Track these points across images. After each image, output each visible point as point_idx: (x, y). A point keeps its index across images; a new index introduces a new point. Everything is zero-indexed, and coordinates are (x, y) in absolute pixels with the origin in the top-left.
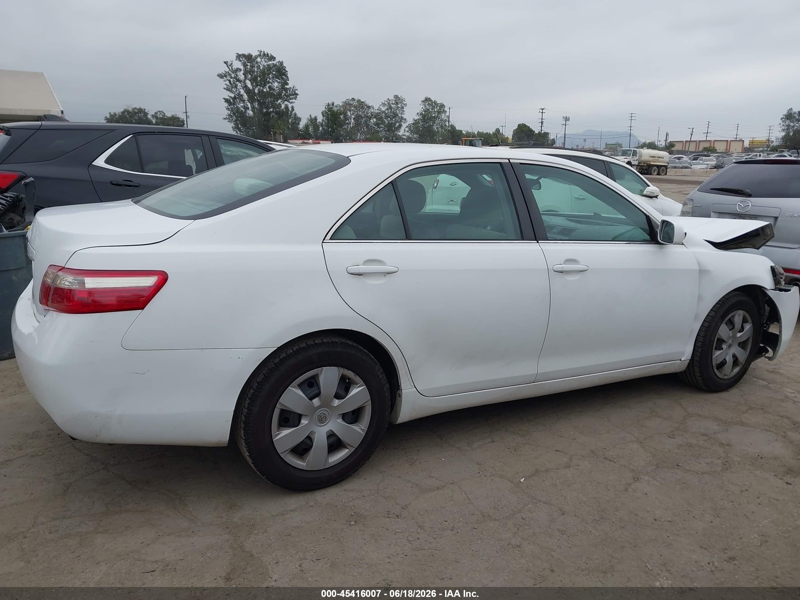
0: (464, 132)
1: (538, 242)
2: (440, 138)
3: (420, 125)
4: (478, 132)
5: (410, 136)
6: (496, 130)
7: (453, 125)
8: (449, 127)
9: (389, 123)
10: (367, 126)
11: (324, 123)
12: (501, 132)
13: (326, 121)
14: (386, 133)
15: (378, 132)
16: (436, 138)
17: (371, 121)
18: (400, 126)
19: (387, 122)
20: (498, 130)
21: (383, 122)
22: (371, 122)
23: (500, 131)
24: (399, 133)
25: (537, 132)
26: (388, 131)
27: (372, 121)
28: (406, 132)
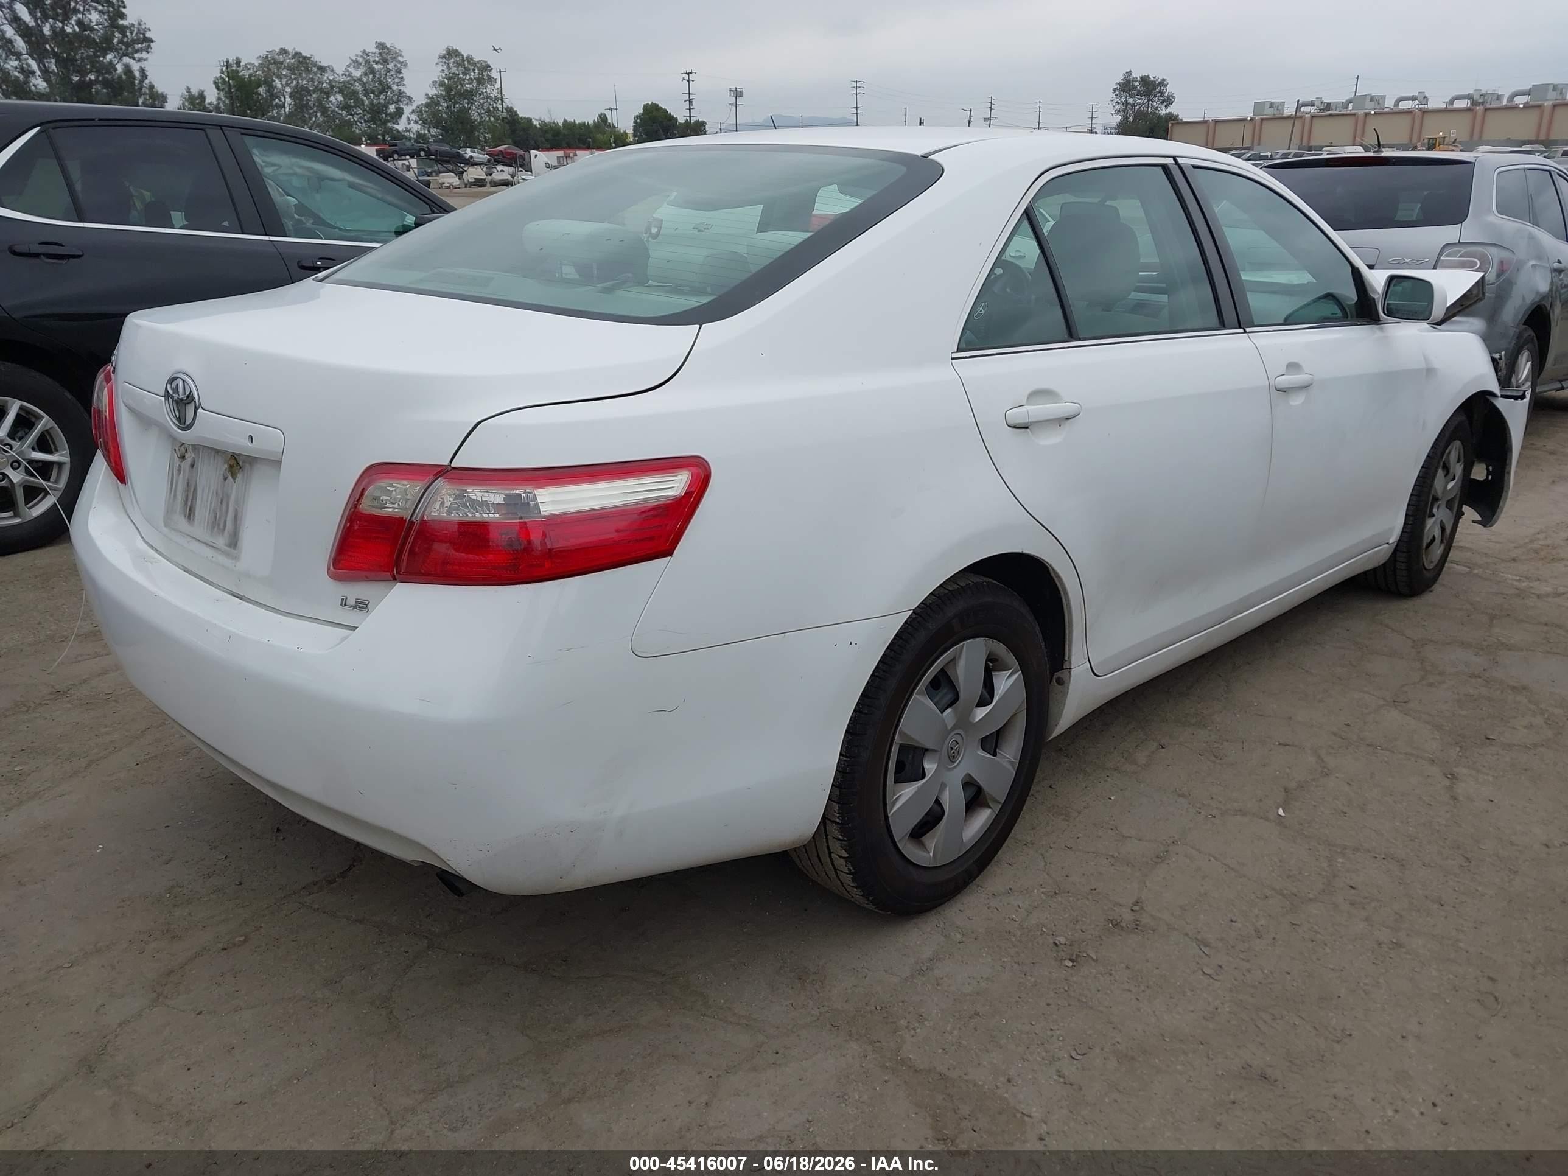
0: (535, 123)
1: (1245, 332)
2: (487, 135)
3: (440, 108)
4: (565, 121)
5: (423, 132)
6: (600, 116)
7: (511, 107)
8: (503, 112)
9: (372, 104)
10: (324, 111)
11: (221, 105)
12: (610, 121)
13: (227, 102)
14: (370, 127)
15: (350, 124)
16: (478, 135)
17: (330, 99)
18: (399, 112)
19: (367, 102)
20: (603, 118)
21: (359, 103)
22: (331, 102)
23: (607, 119)
24: (396, 126)
25: (681, 120)
26: (373, 120)
27: (332, 99)
28: (412, 122)
